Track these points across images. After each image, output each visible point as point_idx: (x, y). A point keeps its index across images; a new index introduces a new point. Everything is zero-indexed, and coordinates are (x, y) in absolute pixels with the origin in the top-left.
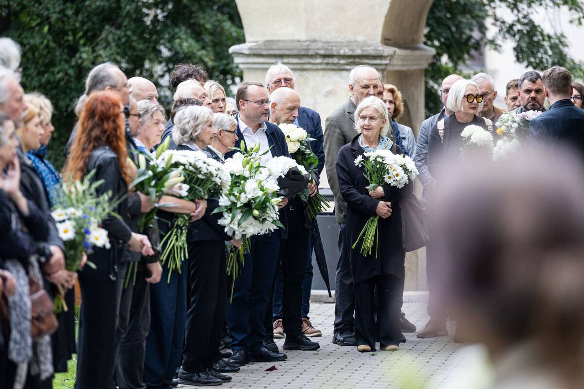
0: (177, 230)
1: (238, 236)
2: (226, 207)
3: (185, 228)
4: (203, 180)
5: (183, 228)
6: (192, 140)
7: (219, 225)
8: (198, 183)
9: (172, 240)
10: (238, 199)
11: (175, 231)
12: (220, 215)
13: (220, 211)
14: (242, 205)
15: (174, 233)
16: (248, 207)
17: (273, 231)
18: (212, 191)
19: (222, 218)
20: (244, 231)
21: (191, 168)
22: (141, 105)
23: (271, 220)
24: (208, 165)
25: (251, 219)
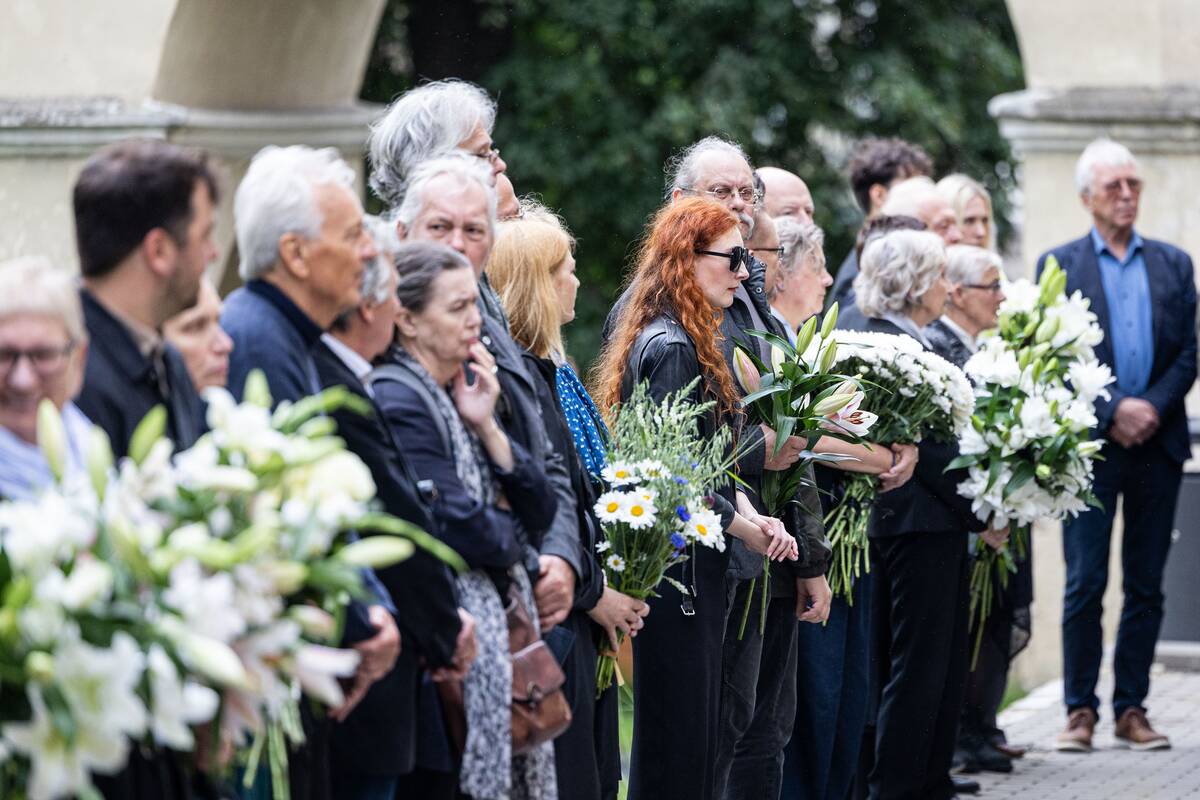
0: (849, 508)
1: (1000, 523)
2: (977, 456)
3: (867, 504)
4: (911, 400)
5: (862, 505)
6: (908, 306)
7: (960, 496)
8: (901, 406)
9: (836, 531)
10: (1006, 439)
11: (843, 511)
12: (963, 474)
13: (964, 466)
14: (1013, 452)
15: (841, 516)
16: (1026, 458)
17: (1076, 515)
18: (932, 427)
19: (968, 480)
20: (1013, 511)
21: (885, 373)
22: (781, 227)
23: (1075, 490)
24: (925, 368)
25: (1030, 485)
